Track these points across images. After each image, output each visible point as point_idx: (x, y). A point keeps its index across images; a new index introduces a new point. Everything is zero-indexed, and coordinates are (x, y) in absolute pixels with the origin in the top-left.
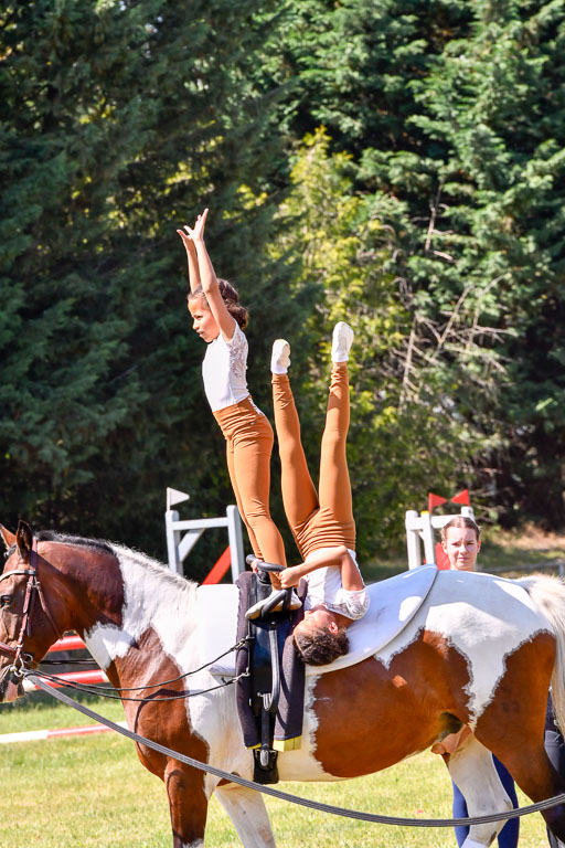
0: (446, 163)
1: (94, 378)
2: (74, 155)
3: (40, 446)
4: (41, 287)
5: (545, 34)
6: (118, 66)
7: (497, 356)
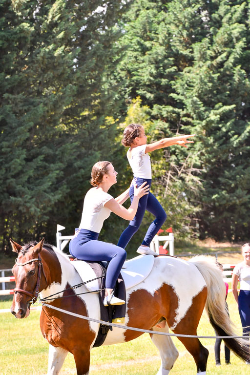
0: (183, 110)
1: (50, 183)
2: (46, 105)
3: (30, 207)
4: (33, 151)
5: (219, 66)
6: (62, 74)
7: (199, 179)
